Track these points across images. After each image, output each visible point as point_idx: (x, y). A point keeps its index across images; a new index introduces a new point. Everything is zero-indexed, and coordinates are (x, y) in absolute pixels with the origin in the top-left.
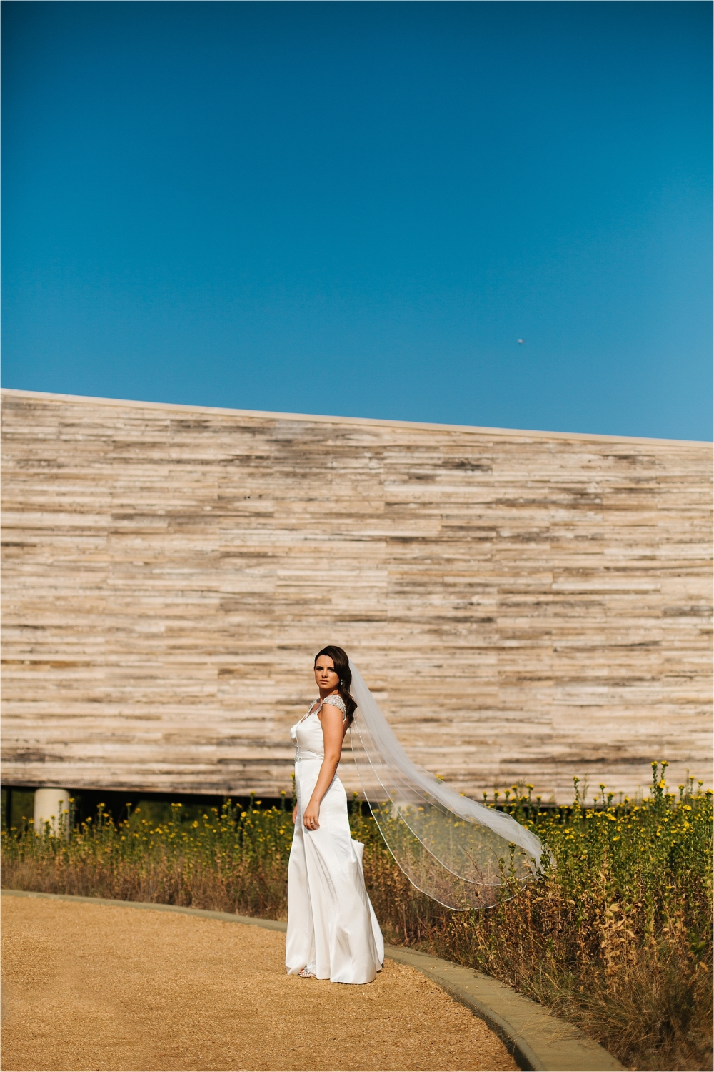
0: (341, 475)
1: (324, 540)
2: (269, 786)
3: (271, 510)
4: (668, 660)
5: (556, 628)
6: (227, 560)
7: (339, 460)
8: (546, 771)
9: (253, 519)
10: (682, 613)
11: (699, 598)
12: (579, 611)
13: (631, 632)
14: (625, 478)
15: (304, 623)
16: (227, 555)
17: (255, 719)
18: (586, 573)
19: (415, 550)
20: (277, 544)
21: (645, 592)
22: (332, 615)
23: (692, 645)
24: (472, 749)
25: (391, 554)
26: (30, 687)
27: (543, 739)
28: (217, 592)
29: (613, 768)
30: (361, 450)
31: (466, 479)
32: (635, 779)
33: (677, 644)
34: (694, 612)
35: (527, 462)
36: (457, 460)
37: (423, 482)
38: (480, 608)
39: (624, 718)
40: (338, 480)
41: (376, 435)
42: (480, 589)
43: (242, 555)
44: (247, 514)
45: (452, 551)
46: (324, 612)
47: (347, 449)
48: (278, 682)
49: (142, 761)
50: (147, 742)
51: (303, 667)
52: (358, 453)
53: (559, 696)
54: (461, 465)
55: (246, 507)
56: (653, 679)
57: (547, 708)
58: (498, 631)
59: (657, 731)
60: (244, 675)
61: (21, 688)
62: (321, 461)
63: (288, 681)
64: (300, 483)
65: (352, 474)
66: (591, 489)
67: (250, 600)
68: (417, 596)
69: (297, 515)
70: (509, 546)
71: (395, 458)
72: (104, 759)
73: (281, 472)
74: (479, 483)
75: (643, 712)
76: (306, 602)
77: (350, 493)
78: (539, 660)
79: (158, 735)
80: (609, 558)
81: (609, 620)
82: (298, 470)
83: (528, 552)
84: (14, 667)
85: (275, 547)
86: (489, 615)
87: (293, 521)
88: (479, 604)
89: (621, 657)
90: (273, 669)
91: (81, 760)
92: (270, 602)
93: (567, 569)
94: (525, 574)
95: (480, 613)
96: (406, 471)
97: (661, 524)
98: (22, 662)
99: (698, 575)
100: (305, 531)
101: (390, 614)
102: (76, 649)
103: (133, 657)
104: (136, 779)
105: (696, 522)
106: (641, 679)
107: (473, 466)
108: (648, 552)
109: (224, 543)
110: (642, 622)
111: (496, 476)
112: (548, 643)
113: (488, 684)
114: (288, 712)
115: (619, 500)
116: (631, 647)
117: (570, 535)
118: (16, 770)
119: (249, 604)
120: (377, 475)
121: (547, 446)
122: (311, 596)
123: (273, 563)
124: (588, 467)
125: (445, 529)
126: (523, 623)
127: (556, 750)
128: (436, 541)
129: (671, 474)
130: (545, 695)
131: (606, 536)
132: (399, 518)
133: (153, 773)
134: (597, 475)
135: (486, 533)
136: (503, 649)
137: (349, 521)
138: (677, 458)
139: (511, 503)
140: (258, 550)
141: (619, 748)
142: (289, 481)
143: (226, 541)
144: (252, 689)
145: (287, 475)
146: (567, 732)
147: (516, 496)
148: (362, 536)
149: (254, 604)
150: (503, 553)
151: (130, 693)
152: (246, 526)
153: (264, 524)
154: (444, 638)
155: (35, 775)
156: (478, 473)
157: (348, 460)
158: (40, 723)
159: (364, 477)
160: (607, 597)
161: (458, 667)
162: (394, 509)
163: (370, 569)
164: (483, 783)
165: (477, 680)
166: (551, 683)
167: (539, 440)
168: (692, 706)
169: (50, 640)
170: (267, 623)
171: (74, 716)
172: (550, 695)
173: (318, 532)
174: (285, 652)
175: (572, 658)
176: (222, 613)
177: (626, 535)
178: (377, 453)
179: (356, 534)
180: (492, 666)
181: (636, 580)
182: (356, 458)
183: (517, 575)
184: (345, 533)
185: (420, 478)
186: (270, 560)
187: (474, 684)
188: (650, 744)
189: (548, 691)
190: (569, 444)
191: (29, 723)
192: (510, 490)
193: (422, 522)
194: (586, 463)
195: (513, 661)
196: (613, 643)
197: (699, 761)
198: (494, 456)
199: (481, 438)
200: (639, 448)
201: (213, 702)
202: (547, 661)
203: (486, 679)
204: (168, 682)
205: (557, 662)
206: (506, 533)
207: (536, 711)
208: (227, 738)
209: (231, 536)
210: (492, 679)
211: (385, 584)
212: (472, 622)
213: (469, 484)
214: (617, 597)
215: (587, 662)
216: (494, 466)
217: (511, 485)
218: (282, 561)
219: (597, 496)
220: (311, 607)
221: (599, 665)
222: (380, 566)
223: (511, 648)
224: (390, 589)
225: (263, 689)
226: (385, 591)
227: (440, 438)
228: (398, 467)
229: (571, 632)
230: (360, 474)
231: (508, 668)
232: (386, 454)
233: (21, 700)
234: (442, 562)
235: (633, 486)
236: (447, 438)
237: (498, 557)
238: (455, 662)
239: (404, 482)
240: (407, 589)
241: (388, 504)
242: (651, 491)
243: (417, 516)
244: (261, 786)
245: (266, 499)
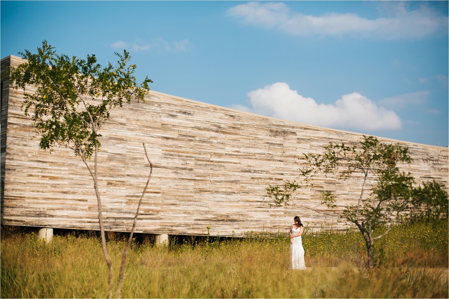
0: (148, 112)
1: (142, 136)
2: (123, 228)
3: (125, 122)
4: (242, 187)
5: (211, 174)
6: (110, 140)
7: (147, 106)
8: (207, 224)
9: (119, 125)
10: (246, 171)
11: (251, 166)
12: (217, 168)
13: (232, 176)
14: (232, 123)
15: (135, 167)
16: (110, 138)
17: (119, 202)
18: (220, 155)
19: (170, 142)
20: (127, 136)
21: (236, 163)
22: (144, 164)
23: (248, 182)
24: (186, 215)
25: (163, 143)
26: (41, 187)
27: (207, 212)
28: (107, 152)
29: (226, 223)
30: (154, 103)
31: (186, 118)
32: (232, 227)
33: (245, 182)
34: (249, 171)
35: (204, 114)
36: (183, 111)
37: (173, 117)
38: (189, 165)
39: (230, 206)
40: (146, 114)
41: (159, 98)
42: (189, 158)
43: (115, 139)
44: (117, 123)
45: (181, 144)
46: (141, 163)
47: (150, 102)
48: (127, 188)
49: (81, 218)
50: (83, 210)
51: (135, 183)
52: (153, 104)
53: (211, 198)
54: (185, 113)
55: (117, 120)
56: (238, 193)
57: (208, 201)
58: (194, 173)
59: (238, 211)
60: (115, 185)
61: (38, 187)
62: (141, 105)
63: (130, 188)
64: (135, 113)
65: (151, 112)
66: (222, 126)
67: (118, 156)
68: (170, 159)
69: (133, 125)
70: (198, 143)
71: (165, 107)
72: (68, 217)
73: (129, 108)
74: (190, 120)
75: (235, 204)
76: (136, 158)
77: (151, 119)
78: (206, 185)
79: (86, 207)
80: (226, 150)
81: (226, 172)
82: (134, 108)
83: (204, 146)
84: (35, 178)
85: (126, 137)
86: (192, 168)
87: (133, 128)
88: (189, 164)
89: (229, 185)
90: (125, 183)
91: (59, 217)
92: (124, 157)
93: (215, 153)
94: (202, 154)
95: (189, 167)
96: (168, 113)
97: (241, 140)
98: (38, 176)
99: (251, 159)
100: (136, 132)
101: (162, 165)
102: (58, 172)
103: (78, 176)
104: (79, 225)
105: (251, 141)
106: (234, 193)
107: (188, 113)
108: (237, 150)
109: (109, 134)
110: (235, 173)
111: (195, 118)
112: (208, 179)
113: (191, 192)
114: (130, 200)
115: (230, 131)
116: (232, 182)
117: (216, 141)
118: (36, 220)
119: (118, 158)
120: (159, 113)
121: (210, 109)
122: (138, 156)
123: (125, 143)
124: (222, 118)
125: (179, 136)
126: (201, 171)
127: (210, 216)
128: (177, 139)
129: (244, 124)
130: (207, 197)
131: (226, 143)
132: (166, 130)
133: (84, 222)
134: (223, 121)
135: (191, 138)
136: (195, 180)
137: (150, 129)
138: (246, 118)
139: (199, 129)
140: (121, 137)
141: (228, 216)
142: (131, 112)
143: (110, 133)
144: (118, 190)
145: (131, 109)
146: (213, 210)
147: (201, 126)
148: (154, 135)
149: (119, 158)
150: (196, 146)
151: (77, 190)
152: (117, 128)
153: (123, 128)
154: (178, 175)
155: (43, 223)
156: (189, 116)
157: (150, 106)
158: (44, 201)
159: (155, 113)
160: (226, 164)
161: (182, 185)
162: (164, 127)
163: (156, 148)
164: (189, 228)
165: (188, 190)
166: (209, 193)
167: (208, 107)
168: (248, 203)
169: (49, 167)
170: (123, 166)
171: (57, 199)
172: (209, 197)
173: (140, 132)
174: (129, 177)
175: (215, 184)
176: (108, 160)
177: (231, 143)
178: (159, 105)
179: (152, 134)
180: (192, 186)
181: (234, 159)
182: (153, 106)
183: (200, 154)
184: (149, 134)
185: (172, 116)
186: (125, 142)
187: (187, 192)
188: (236, 215)
189: (208, 196)
190: (216, 109)
191: (41, 201)
192: (199, 124)
193: (173, 132)
194: (221, 117)
195: (198, 184)
196: (227, 180)
197: (250, 221)
198: (195, 111)
199: (191, 104)
200: (236, 113)
201: (105, 195)
202: (208, 185)
203: (191, 191)
204: (90, 186)
205: (211, 185)
206: (197, 139)
207: (205, 202)
208: (110, 209)
209: (112, 131)
210: (192, 191)
211: (161, 154)
212: (187, 170)
213: (187, 120)
214: (228, 164)
215: (220, 186)
216: (194, 114)
217: (199, 122)
218: (129, 142)
219: (224, 128)
220: (137, 161)
221: (223, 187)
222: (159, 147)
223: (198, 180)
224: (162, 156)
225: (122, 191)
226: (161, 156)
227: (179, 102)
228: (165, 111)
229: (215, 175)
230: (154, 112)
231: (197, 187)
232: (162, 106)
233: (38, 192)
234: (178, 147)
235: (234, 126)
236: (180, 102)
237: (195, 147)
238: (181, 184)
239: (167, 117)
240: (167, 156)
241: (162, 124)
242: (239, 129)
243: (171, 130)
244: (121, 228)
245: (123, 118)
